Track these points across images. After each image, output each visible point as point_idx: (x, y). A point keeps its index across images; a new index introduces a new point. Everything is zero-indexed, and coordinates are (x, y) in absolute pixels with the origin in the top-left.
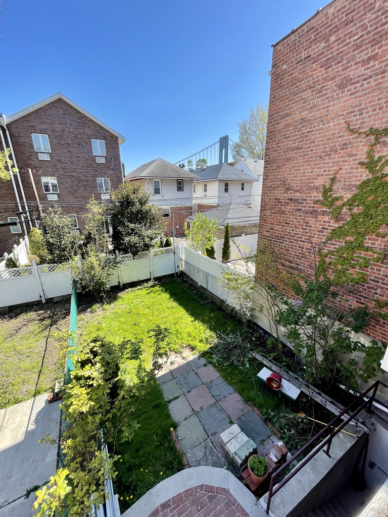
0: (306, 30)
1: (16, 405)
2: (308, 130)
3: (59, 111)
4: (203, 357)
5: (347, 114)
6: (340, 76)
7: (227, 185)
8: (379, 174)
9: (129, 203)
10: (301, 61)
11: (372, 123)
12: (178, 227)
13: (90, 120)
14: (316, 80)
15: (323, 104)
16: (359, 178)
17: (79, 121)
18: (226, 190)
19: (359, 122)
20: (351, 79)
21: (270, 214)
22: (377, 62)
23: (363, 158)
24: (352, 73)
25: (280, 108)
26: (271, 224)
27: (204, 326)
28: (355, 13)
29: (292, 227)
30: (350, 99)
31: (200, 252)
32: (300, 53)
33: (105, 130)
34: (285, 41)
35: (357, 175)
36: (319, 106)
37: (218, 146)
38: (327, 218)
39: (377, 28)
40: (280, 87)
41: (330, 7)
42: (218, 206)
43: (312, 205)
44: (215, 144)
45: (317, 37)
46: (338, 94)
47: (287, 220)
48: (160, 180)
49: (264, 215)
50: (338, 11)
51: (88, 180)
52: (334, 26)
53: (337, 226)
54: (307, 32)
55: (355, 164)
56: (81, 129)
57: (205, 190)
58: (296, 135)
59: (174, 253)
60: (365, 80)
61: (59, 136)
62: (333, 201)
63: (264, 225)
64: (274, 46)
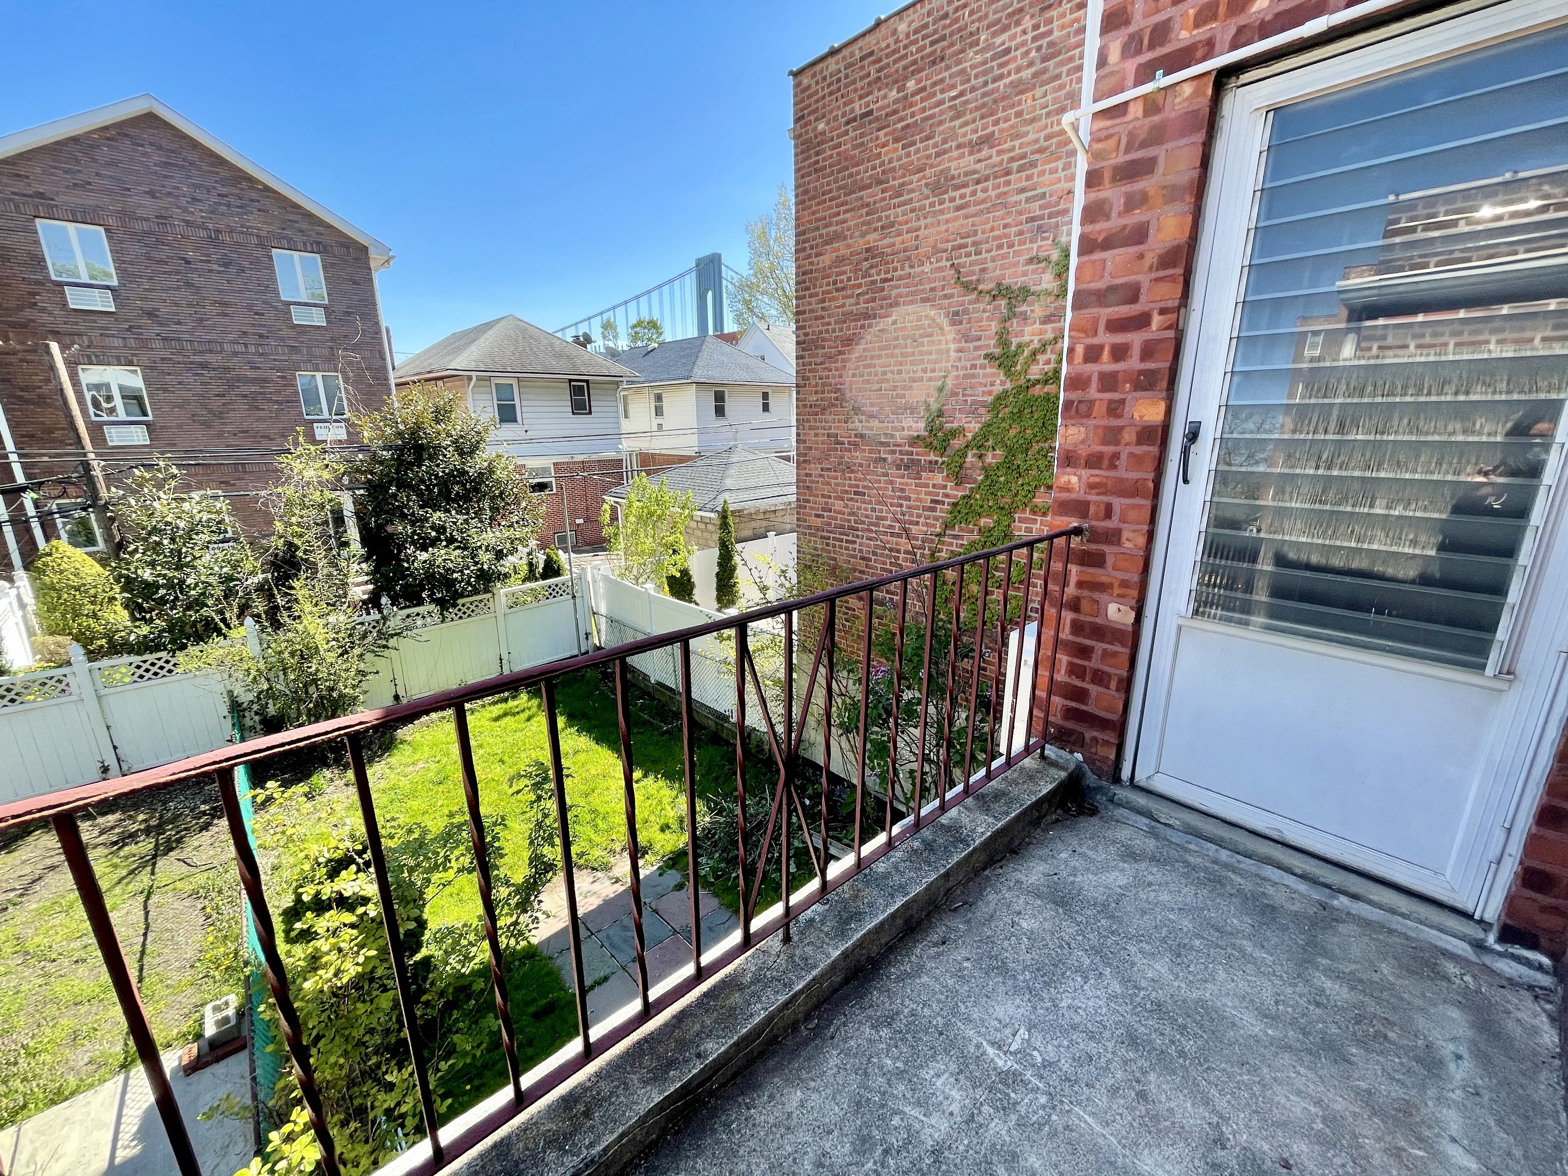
0: (858, 55)
1: (55, 1108)
2: (883, 276)
3: (144, 155)
4: (672, 867)
5: (953, 249)
6: (932, 166)
7: (719, 397)
8: (1022, 381)
9: (419, 450)
10: (854, 119)
11: (998, 272)
12: (580, 521)
13: (267, 189)
14: (887, 167)
15: (906, 223)
16: (989, 388)
17: (224, 190)
18: (720, 411)
19: (977, 268)
20: (953, 178)
21: (819, 472)
22: (994, 150)
23: (991, 345)
24: (953, 165)
25: (820, 219)
26: (823, 496)
27: (672, 788)
28: (945, 43)
29: (870, 503)
30: (956, 219)
31: (650, 586)
32: (852, 101)
33: (321, 223)
34: (818, 68)
35: (983, 381)
36: (900, 224)
37: (690, 283)
38: (939, 478)
39: (986, 83)
40: (816, 171)
41: (901, 19)
42: (699, 455)
43: (907, 448)
44: (682, 276)
45: (882, 74)
46: (932, 205)
47: (857, 486)
48: (514, 383)
49: (806, 475)
50: (916, 32)
51: (265, 380)
52: (910, 59)
53: (960, 494)
54: (862, 59)
55: (979, 357)
56: (232, 215)
57: (659, 411)
58: (860, 286)
59: (574, 597)
60: (978, 182)
61: (149, 233)
62: (946, 440)
63: (808, 501)
64: (795, 74)
